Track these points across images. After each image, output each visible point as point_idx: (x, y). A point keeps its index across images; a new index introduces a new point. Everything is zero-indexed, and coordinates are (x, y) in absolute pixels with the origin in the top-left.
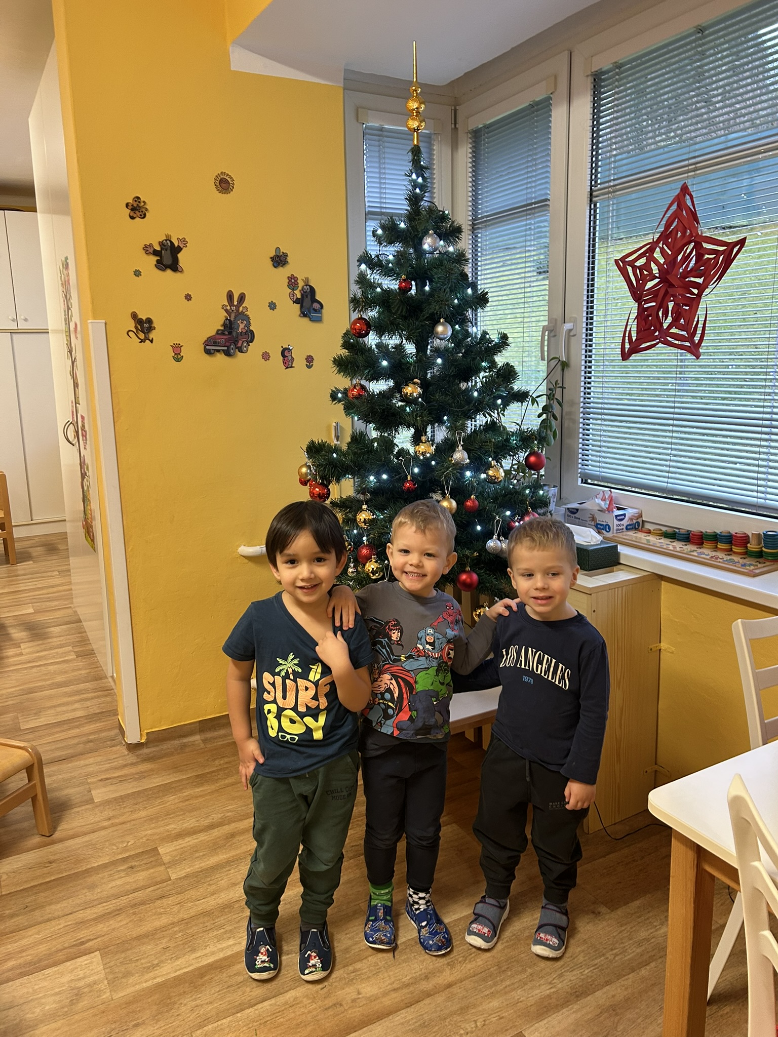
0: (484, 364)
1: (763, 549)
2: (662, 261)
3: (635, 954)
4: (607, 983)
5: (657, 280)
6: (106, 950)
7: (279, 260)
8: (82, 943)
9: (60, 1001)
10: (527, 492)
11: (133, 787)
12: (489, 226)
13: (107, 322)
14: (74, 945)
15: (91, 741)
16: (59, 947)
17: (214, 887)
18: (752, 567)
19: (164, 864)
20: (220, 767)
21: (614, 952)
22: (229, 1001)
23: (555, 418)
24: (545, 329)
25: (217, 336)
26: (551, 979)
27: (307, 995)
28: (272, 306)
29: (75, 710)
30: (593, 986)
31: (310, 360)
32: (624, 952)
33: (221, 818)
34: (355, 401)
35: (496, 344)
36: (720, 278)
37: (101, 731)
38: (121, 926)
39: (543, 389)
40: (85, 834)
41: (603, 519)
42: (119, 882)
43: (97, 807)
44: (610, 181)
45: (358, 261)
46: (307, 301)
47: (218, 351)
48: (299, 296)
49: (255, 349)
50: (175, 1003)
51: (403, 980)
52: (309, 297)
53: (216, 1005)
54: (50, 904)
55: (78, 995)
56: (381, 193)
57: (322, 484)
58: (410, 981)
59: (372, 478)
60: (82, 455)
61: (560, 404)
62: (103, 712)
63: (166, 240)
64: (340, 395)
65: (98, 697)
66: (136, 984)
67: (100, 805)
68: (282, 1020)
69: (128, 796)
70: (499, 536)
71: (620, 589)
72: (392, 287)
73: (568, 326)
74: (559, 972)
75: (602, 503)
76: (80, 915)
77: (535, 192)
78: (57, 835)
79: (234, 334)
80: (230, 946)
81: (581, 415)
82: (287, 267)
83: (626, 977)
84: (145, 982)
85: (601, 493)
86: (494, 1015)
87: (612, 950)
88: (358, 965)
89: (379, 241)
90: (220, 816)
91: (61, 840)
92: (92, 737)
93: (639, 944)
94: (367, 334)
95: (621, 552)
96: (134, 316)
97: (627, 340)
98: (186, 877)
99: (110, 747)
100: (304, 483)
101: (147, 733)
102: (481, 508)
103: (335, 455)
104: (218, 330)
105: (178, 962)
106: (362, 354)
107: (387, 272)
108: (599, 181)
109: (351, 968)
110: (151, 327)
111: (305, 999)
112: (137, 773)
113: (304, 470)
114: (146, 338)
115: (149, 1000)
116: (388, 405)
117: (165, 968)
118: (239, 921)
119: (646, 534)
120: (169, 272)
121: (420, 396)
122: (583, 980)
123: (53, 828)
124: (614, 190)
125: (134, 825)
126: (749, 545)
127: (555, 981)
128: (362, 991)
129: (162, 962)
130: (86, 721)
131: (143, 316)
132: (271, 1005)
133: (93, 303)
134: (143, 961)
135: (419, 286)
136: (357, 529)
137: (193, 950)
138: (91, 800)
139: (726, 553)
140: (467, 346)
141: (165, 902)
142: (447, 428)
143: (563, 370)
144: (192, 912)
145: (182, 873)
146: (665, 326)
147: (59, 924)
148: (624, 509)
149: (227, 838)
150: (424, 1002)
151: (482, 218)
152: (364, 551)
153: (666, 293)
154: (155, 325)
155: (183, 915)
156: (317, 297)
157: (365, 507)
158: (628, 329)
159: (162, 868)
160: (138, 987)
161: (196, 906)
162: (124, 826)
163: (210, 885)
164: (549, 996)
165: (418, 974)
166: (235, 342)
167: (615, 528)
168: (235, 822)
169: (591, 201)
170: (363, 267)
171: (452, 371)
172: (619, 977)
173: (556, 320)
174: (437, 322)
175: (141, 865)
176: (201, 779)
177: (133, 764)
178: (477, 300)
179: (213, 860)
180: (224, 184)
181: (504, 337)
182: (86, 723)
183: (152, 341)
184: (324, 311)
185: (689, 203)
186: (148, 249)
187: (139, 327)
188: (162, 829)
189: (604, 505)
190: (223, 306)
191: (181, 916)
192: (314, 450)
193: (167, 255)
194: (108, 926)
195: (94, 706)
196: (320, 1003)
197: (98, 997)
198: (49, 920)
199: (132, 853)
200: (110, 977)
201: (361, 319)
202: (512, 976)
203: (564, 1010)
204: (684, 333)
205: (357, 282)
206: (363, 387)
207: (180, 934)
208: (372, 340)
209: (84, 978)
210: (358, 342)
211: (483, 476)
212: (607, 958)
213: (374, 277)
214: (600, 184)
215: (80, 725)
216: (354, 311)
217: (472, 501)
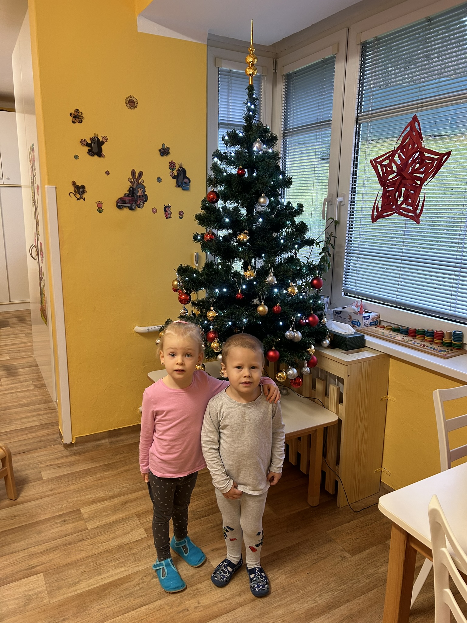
0: (288, 222)
1: (453, 341)
2: (399, 162)
3: (365, 583)
4: (348, 601)
5: (395, 174)
6: (48, 572)
7: (164, 152)
8: (33, 568)
9: (18, 604)
10: (311, 301)
11: (67, 471)
12: (294, 134)
13: (57, 187)
14: (28, 569)
15: (42, 441)
16: (19, 569)
17: (113, 535)
18: (445, 353)
19: (84, 519)
20: (119, 460)
21: (353, 581)
22: (120, 606)
23: (330, 256)
24: (325, 200)
25: (125, 198)
26: (314, 598)
27: (168, 604)
28: (159, 180)
29: (32, 421)
30: (339, 602)
31: (181, 214)
32: (358, 581)
33: (119, 492)
34: (209, 243)
35: (296, 210)
36: (434, 175)
37: (48, 435)
38: (56, 557)
39: (323, 237)
40: (37, 499)
41: (356, 318)
42: (56, 530)
43: (44, 482)
44: (369, 111)
45: (213, 155)
46: (181, 178)
47: (125, 207)
48: (176, 174)
49: (148, 206)
50: (87, 606)
51: (226, 596)
52: (182, 175)
53: (112, 608)
54: (14, 543)
55: (29, 600)
56: (228, 111)
57: (186, 293)
58: (230, 597)
59: (217, 290)
60: (40, 266)
61: (333, 247)
62: (50, 423)
63: (95, 137)
64: (199, 238)
65: (47, 414)
66: (65, 594)
67: (46, 482)
68: (152, 618)
69: (63, 476)
70: (293, 329)
71: (365, 363)
72: (233, 173)
73: (340, 199)
74: (319, 593)
75: (356, 309)
76: (32, 550)
77: (323, 115)
78: (19, 499)
79: (135, 196)
80: (122, 572)
81: (346, 254)
82: (169, 156)
83: (359, 598)
84: (70, 593)
85: (356, 302)
86: (279, 619)
87: (351, 580)
88: (199, 586)
89: (226, 143)
90: (119, 490)
91: (22, 503)
92: (42, 439)
93: (368, 577)
94: (217, 201)
95: (367, 339)
96: (74, 183)
97: (375, 210)
98: (97, 528)
99: (54, 445)
100: (175, 290)
101: (76, 438)
102: (283, 311)
103: (195, 275)
104: (125, 194)
105: (91, 581)
106: (214, 213)
107: (230, 163)
108: (362, 111)
109: (194, 587)
110: (84, 191)
111: (166, 606)
112: (69, 462)
113: (176, 283)
114: (81, 198)
115: (72, 604)
116: (228, 246)
117: (83, 584)
118: (128, 556)
119: (381, 329)
120: (96, 157)
121: (248, 241)
122: (334, 598)
123: (18, 495)
124: (371, 117)
125: (66, 495)
126: (444, 339)
127: (317, 599)
128: (201, 602)
129: (81, 580)
130: (39, 428)
131: (79, 184)
132: (145, 609)
133: (48, 175)
134: (69, 580)
135: (250, 173)
136: (207, 321)
137: (100, 574)
138: (41, 478)
139: (430, 343)
140: (278, 210)
141: (84, 543)
142: (264, 261)
143: (336, 226)
144: (100, 550)
145: (95, 526)
146: (399, 203)
147: (19, 555)
148: (369, 313)
149: (123, 504)
150: (238, 610)
151: (290, 129)
152: (211, 335)
153: (401, 182)
154: (86, 189)
155: (95, 551)
156: (187, 175)
157: (212, 308)
158: (377, 203)
159: (83, 522)
160: (65, 596)
161: (103, 546)
162: (61, 495)
163: (111, 533)
164: (313, 608)
165: (235, 592)
166: (136, 201)
167: (363, 324)
168: (128, 494)
169: (357, 122)
170: (216, 159)
171: (269, 226)
172: (355, 597)
173: (333, 195)
174: (260, 196)
175: (70, 520)
176: (108, 467)
177: (67, 456)
178: (284, 183)
179: (113, 518)
180: (131, 103)
181: (301, 206)
182: (39, 430)
183: (84, 200)
184: (191, 184)
185: (417, 127)
186: (83, 142)
187: (77, 191)
188: (83, 497)
189: (357, 310)
190: (129, 179)
191: (93, 552)
192: (183, 271)
193: (95, 146)
194: (49, 558)
195: (44, 419)
196: (175, 609)
197: (41, 601)
198: (13, 553)
199: (65, 512)
200: (49, 589)
201: (213, 191)
202: (291, 595)
203: (321, 617)
204: (410, 208)
205: (212, 169)
206: (213, 234)
207: (92, 564)
208: (220, 204)
209: (33, 589)
210: (211, 206)
211: (285, 292)
212: (348, 585)
213: (222, 165)
214: (363, 112)
215: (36, 431)
216: (209, 186)
217: (277, 307)
